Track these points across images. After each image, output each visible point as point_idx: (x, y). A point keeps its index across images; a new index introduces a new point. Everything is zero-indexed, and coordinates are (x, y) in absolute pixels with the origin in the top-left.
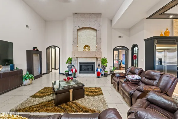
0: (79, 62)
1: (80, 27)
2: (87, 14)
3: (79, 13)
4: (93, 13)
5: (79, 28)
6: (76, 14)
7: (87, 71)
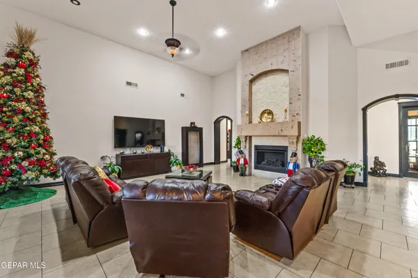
0: (256, 146)
1: (253, 75)
2: (266, 42)
3: (250, 48)
4: (278, 36)
5: (251, 77)
6: (247, 50)
7: (271, 167)
